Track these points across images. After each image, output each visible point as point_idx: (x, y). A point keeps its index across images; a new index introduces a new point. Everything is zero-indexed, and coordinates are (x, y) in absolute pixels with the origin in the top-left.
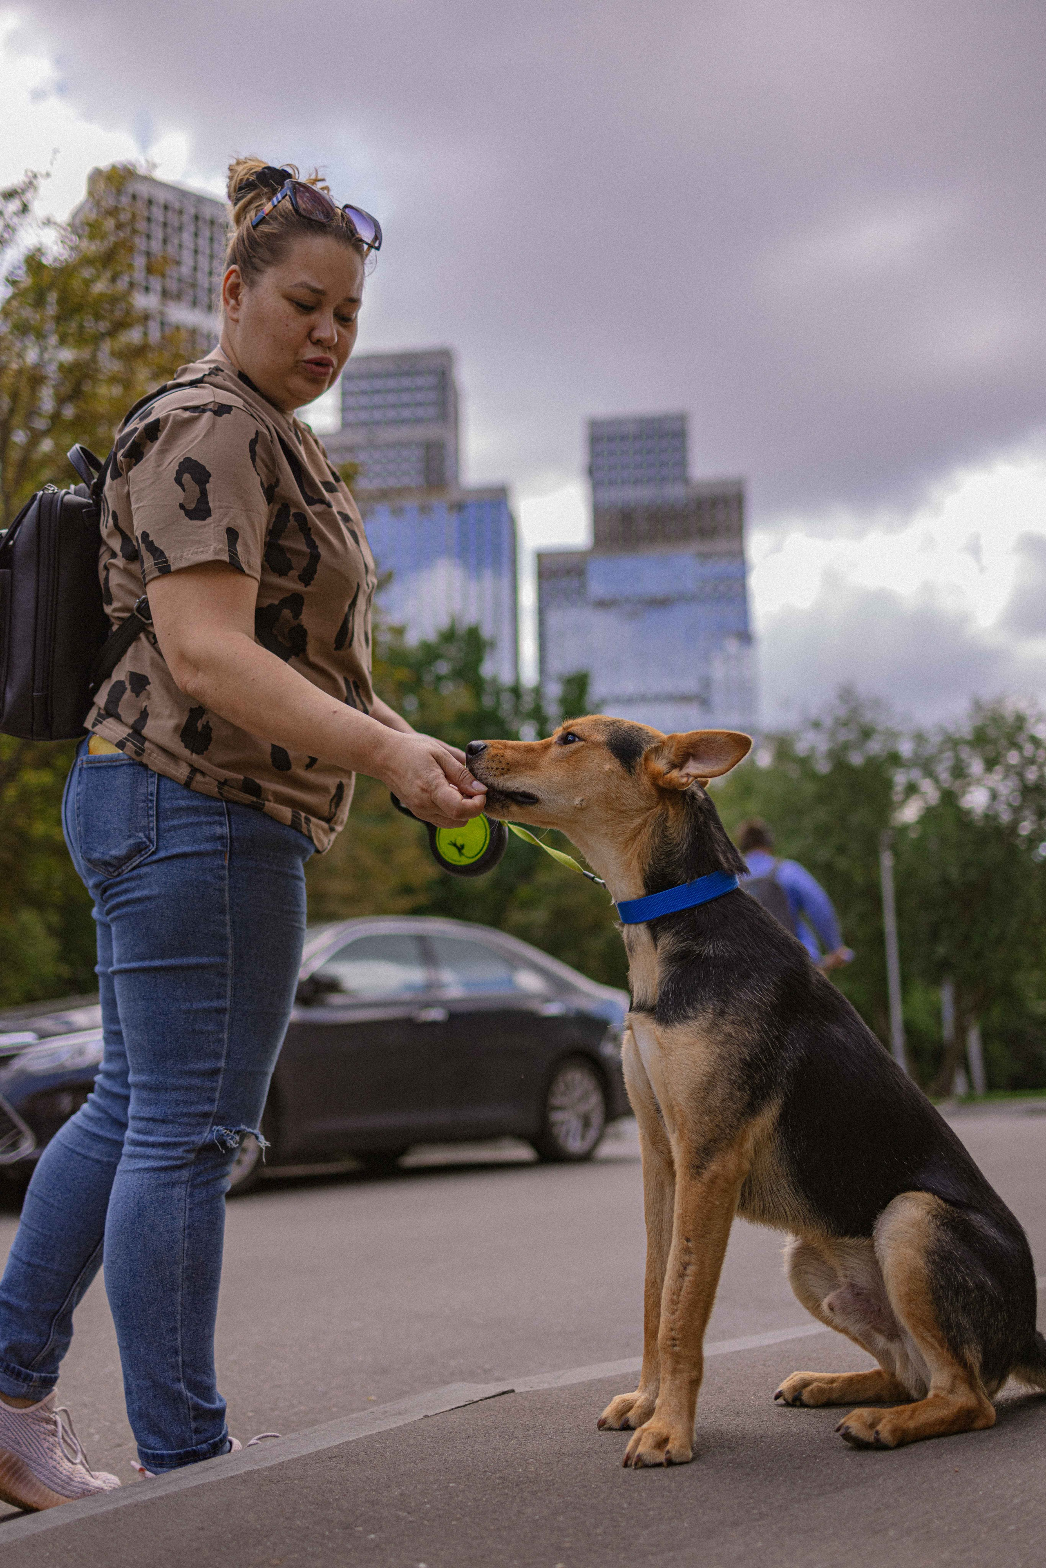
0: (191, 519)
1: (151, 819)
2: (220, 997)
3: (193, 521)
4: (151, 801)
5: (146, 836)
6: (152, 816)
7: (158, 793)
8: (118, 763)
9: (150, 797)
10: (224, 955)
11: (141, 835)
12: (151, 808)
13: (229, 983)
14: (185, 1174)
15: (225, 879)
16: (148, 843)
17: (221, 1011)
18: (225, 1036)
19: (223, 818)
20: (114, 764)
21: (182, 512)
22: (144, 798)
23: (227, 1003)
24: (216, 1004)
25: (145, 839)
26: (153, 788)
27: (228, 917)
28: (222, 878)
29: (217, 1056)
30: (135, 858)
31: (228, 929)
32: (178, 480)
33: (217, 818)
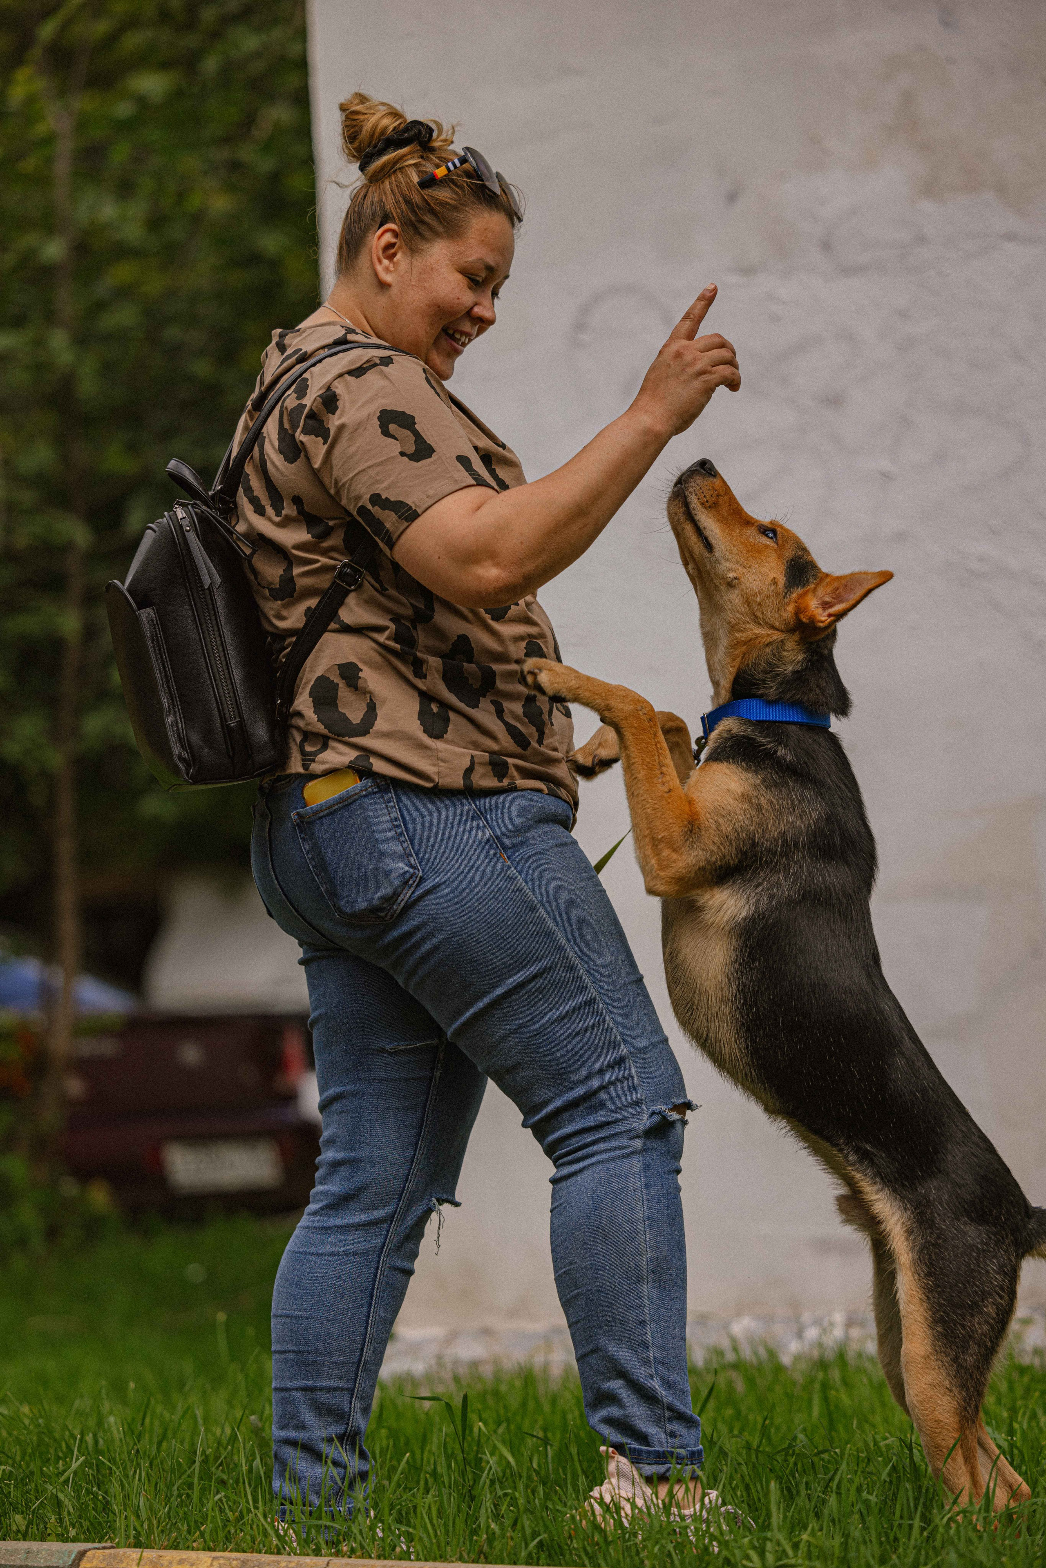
1: (405, 845)
4: (399, 827)
5: (407, 865)
6: (404, 842)
7: (402, 816)
8: (350, 801)
9: (396, 824)
10: (560, 949)
11: (401, 865)
12: (401, 834)
13: (582, 972)
15: (517, 878)
16: (412, 871)
19: (479, 822)
20: (346, 803)
22: (390, 827)
25: (407, 868)
26: (395, 813)
27: (542, 911)
28: (512, 879)
30: (405, 891)
31: (550, 923)
32: (386, 433)
33: (473, 823)
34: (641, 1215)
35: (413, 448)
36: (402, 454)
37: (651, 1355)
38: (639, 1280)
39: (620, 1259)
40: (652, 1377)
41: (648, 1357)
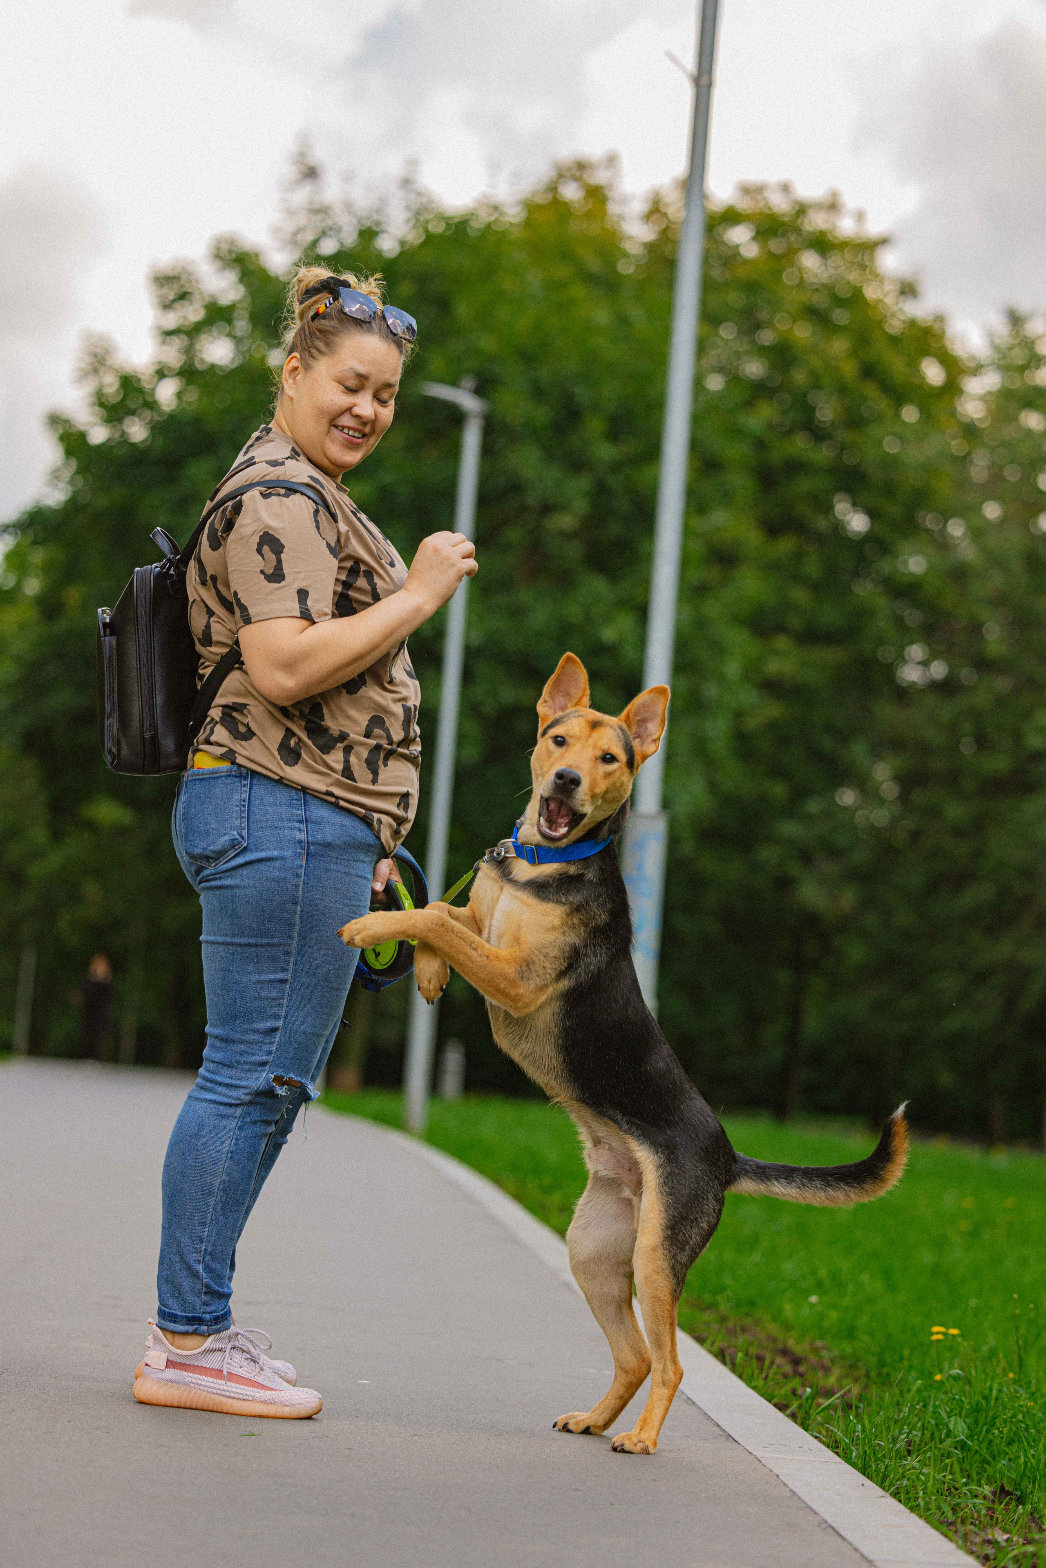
0: (269, 582)
1: (243, 820)
2: (284, 970)
3: (271, 584)
4: (244, 806)
5: (239, 834)
6: (244, 818)
7: (249, 799)
8: (217, 775)
9: (243, 803)
10: (291, 937)
11: (235, 833)
12: (243, 811)
13: (292, 960)
14: (239, 1111)
16: (240, 840)
17: (283, 981)
18: (285, 1001)
19: (302, 825)
20: (215, 776)
21: (262, 576)
22: (238, 804)
23: (288, 976)
24: (279, 976)
25: (238, 837)
26: (245, 796)
27: (299, 908)
28: (299, 876)
29: (277, 1017)
30: (230, 852)
31: (297, 917)
32: (259, 551)
33: (297, 825)
34: (227, 1148)
35: (271, 571)
36: (262, 572)
37: (203, 1247)
38: (210, 1194)
39: (201, 1175)
40: (199, 1262)
41: (201, 1249)
